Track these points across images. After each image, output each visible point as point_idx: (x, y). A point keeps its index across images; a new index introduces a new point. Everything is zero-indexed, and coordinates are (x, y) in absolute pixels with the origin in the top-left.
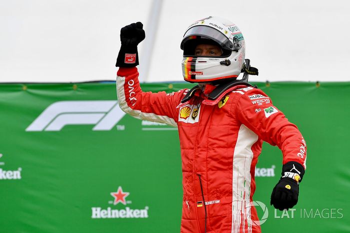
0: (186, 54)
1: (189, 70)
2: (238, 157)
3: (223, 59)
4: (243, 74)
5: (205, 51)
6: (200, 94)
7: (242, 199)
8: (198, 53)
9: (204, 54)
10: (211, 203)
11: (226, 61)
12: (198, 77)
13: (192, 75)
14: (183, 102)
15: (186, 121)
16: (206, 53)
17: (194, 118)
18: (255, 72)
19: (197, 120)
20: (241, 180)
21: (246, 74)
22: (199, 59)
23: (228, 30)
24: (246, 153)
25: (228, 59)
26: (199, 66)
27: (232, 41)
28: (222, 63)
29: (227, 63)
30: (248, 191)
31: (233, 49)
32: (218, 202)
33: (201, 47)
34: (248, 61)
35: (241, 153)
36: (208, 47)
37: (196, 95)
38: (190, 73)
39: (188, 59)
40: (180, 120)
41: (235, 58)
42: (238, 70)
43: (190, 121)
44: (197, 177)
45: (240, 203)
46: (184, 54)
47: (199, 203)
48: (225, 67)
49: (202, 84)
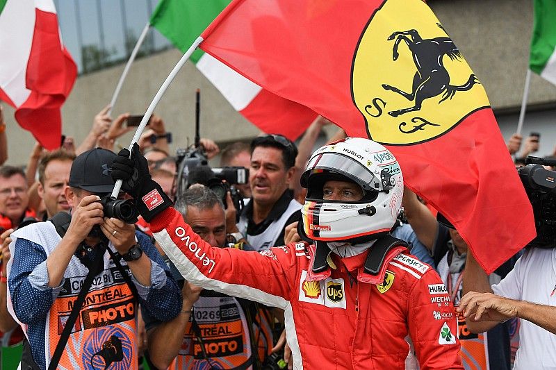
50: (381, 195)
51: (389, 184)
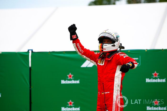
0: (100, 42)
1: (101, 48)
2: (116, 77)
3: (112, 44)
4: (119, 48)
5: (106, 41)
6: (104, 56)
7: (117, 92)
8: (104, 42)
9: (106, 42)
10: (106, 93)
11: (114, 45)
12: (104, 50)
13: (102, 50)
14: (99, 59)
15: (100, 64)
16: (107, 42)
17: (102, 64)
18: (123, 48)
19: (103, 64)
20: (117, 85)
21: (120, 49)
22: (104, 44)
23: (114, 34)
24: (119, 76)
25: (114, 44)
26: (104, 47)
27: (116, 38)
28: (112, 46)
29: (114, 46)
30: (119, 89)
31: (116, 41)
32: (109, 92)
33: (105, 40)
34: (121, 44)
35: (117, 76)
36: (108, 40)
37: (103, 56)
38: (101, 49)
39: (100, 44)
40: (98, 64)
41: (117, 44)
42: (118, 47)
43: (101, 64)
44: (102, 84)
45: (116, 93)
46: (99, 42)
47: (103, 93)
48: (113, 47)
49: (105, 53)
50: (116, 42)
51: (118, 39)
